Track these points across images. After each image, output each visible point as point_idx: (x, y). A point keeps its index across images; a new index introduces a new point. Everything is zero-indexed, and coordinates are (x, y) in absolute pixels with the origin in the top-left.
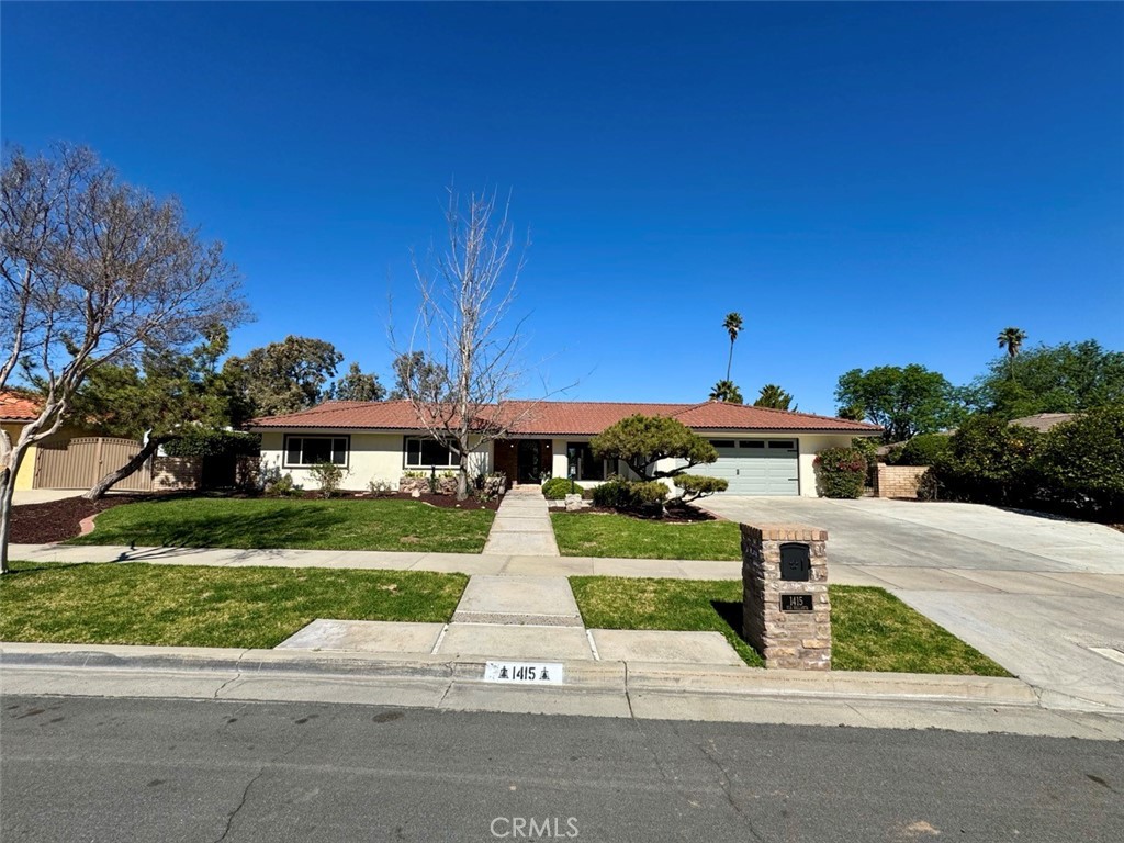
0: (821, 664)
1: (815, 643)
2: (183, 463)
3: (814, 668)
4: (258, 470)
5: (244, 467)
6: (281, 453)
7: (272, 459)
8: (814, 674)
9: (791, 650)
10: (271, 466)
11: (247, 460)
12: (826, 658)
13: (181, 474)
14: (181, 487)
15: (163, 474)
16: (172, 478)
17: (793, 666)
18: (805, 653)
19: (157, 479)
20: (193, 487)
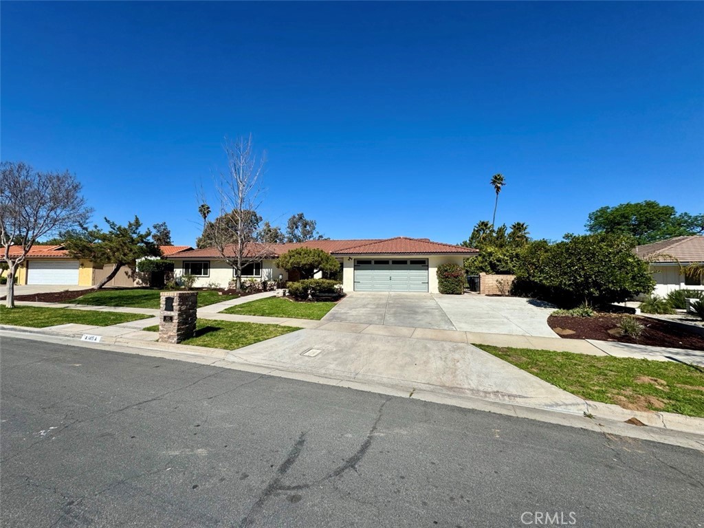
0: (173, 341)
1: (172, 334)
2: (144, 275)
3: (171, 343)
4: (173, 277)
5: (168, 276)
6: (182, 270)
7: (178, 272)
8: (172, 345)
9: (165, 336)
10: (178, 276)
11: (169, 274)
12: (176, 339)
13: (144, 280)
14: (144, 285)
15: (137, 280)
16: (141, 282)
17: (166, 342)
18: (169, 337)
19: (135, 282)
20: (148, 285)
